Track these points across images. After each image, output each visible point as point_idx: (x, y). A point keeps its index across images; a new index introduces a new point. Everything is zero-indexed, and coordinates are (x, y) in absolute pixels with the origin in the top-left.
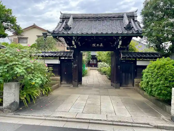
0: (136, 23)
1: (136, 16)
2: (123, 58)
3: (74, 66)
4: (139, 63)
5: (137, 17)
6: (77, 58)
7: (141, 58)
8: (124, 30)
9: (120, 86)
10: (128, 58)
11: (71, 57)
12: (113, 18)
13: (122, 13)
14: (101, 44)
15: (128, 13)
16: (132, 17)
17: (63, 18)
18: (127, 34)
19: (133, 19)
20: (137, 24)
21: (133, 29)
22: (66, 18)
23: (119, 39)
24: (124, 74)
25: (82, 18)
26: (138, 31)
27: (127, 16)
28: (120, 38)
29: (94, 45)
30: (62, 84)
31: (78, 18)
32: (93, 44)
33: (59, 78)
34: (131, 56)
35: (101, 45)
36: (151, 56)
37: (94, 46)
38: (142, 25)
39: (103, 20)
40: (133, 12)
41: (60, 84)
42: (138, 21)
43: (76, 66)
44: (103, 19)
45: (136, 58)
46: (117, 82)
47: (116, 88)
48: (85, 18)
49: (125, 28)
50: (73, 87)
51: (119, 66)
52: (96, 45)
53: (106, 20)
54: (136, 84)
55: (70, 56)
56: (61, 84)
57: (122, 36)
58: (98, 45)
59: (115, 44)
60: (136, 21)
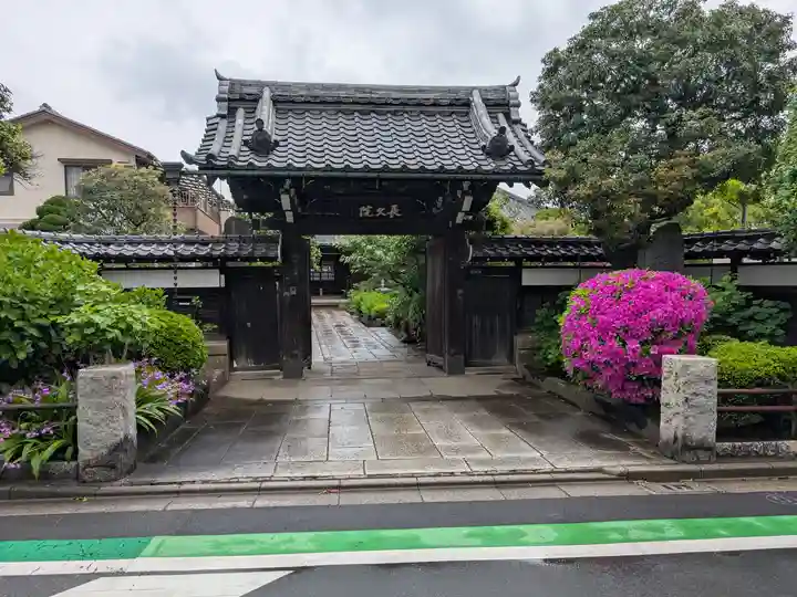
0: (518, 128)
1: (516, 102)
2: (474, 259)
3: (286, 293)
4: (530, 278)
5: (518, 105)
6: (295, 261)
7: (537, 258)
8: (483, 157)
9: (467, 364)
10: (492, 259)
11: (275, 259)
12: (434, 105)
13: (467, 89)
14: (394, 206)
15: (486, 90)
16: (501, 103)
17: (229, 100)
18: (494, 173)
19: (507, 116)
20: (521, 135)
21: (512, 153)
22: (242, 100)
23: (462, 189)
24: (476, 320)
25: (309, 102)
26: (531, 162)
27: (483, 100)
28: (466, 185)
29: (365, 211)
30: (236, 370)
31: (293, 102)
32: (362, 209)
33: (223, 345)
34: (505, 253)
35: (394, 210)
36: (570, 251)
37: (367, 214)
38: (537, 139)
39: (394, 113)
40: (505, 87)
41: (227, 369)
42: (523, 121)
43: (294, 293)
44: (393, 109)
45: (518, 260)
46: (452, 351)
47: (451, 373)
48: (321, 103)
49: (484, 148)
50: (284, 378)
51: (460, 291)
52: (373, 211)
53: (407, 112)
54: (520, 354)
55: (272, 254)
56: (232, 369)
57: (472, 180)
58: (380, 211)
59: (435, 206)
60: (518, 122)
